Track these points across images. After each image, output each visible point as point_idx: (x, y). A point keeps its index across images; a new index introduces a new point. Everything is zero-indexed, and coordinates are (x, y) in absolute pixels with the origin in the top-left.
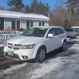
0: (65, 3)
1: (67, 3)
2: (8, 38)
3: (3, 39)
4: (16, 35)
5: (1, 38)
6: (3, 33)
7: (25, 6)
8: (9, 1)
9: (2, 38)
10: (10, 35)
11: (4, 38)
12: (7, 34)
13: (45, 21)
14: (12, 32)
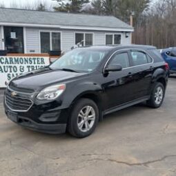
2: (24, 73)
3: (13, 75)
4: (43, 65)
5: (8, 72)
6: (14, 60)
9: (11, 72)
10: (29, 67)
11: (15, 74)
12: (22, 63)
13: (122, 32)
14: (34, 59)
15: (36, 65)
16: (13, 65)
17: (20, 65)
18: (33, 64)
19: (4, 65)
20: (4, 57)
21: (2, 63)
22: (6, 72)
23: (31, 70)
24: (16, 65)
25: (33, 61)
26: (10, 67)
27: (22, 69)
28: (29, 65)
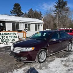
0: (54, 11)
1: (55, 11)
2: (8, 39)
4: (15, 35)
5: (2, 39)
7: (24, 13)
8: (12, 10)
12: (7, 35)
14: (12, 33)
16: (3, 36)
17: (6, 35)
18: (11, 35)
24: (5, 36)
25: (11, 34)
26: (2, 37)
27: (7, 37)
28: (10, 35)
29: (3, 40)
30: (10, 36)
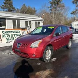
1: (50, 7)
3: (9, 38)
4: (20, 33)
5: (7, 37)
6: (8, 32)
13: (40, 21)
14: (16, 31)
15: (17, 33)
17: (11, 34)
18: (16, 33)
19: (4, 34)
20: (4, 31)
21: (3, 33)
22: (5, 37)
23: (15, 35)
24: (9, 34)
26: (7, 35)
27: (12, 36)
29: (8, 39)
30: (14, 34)
